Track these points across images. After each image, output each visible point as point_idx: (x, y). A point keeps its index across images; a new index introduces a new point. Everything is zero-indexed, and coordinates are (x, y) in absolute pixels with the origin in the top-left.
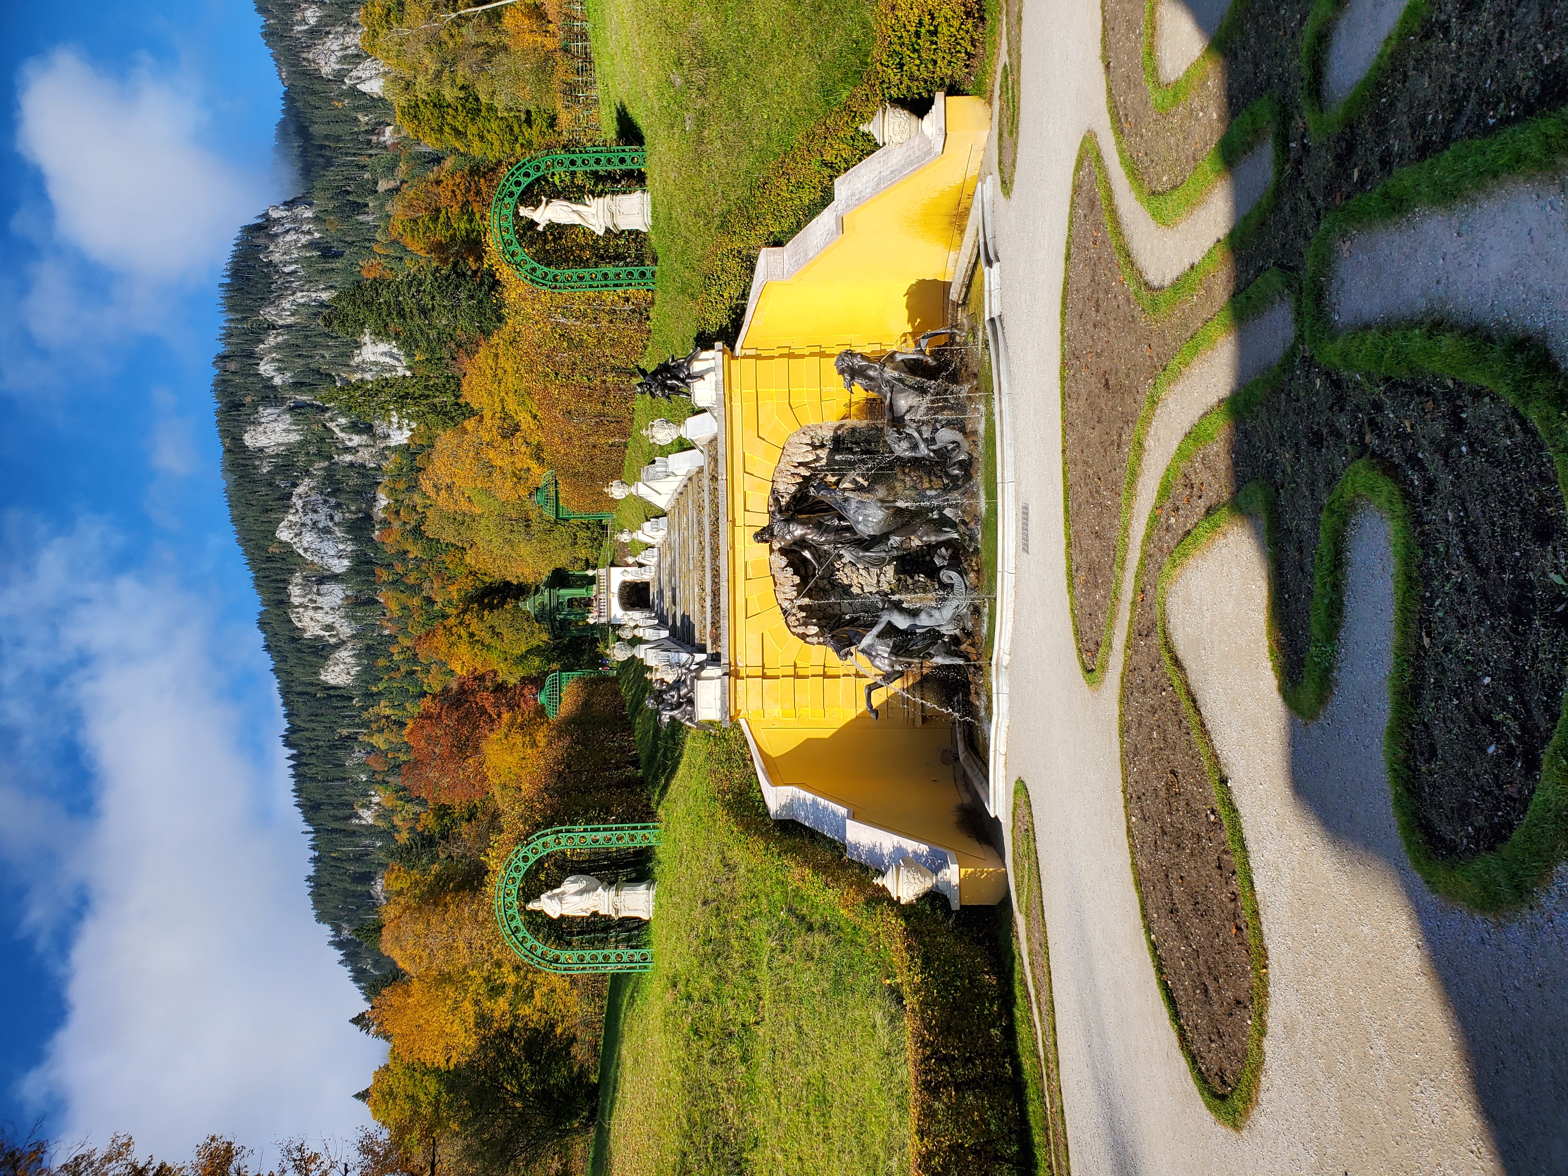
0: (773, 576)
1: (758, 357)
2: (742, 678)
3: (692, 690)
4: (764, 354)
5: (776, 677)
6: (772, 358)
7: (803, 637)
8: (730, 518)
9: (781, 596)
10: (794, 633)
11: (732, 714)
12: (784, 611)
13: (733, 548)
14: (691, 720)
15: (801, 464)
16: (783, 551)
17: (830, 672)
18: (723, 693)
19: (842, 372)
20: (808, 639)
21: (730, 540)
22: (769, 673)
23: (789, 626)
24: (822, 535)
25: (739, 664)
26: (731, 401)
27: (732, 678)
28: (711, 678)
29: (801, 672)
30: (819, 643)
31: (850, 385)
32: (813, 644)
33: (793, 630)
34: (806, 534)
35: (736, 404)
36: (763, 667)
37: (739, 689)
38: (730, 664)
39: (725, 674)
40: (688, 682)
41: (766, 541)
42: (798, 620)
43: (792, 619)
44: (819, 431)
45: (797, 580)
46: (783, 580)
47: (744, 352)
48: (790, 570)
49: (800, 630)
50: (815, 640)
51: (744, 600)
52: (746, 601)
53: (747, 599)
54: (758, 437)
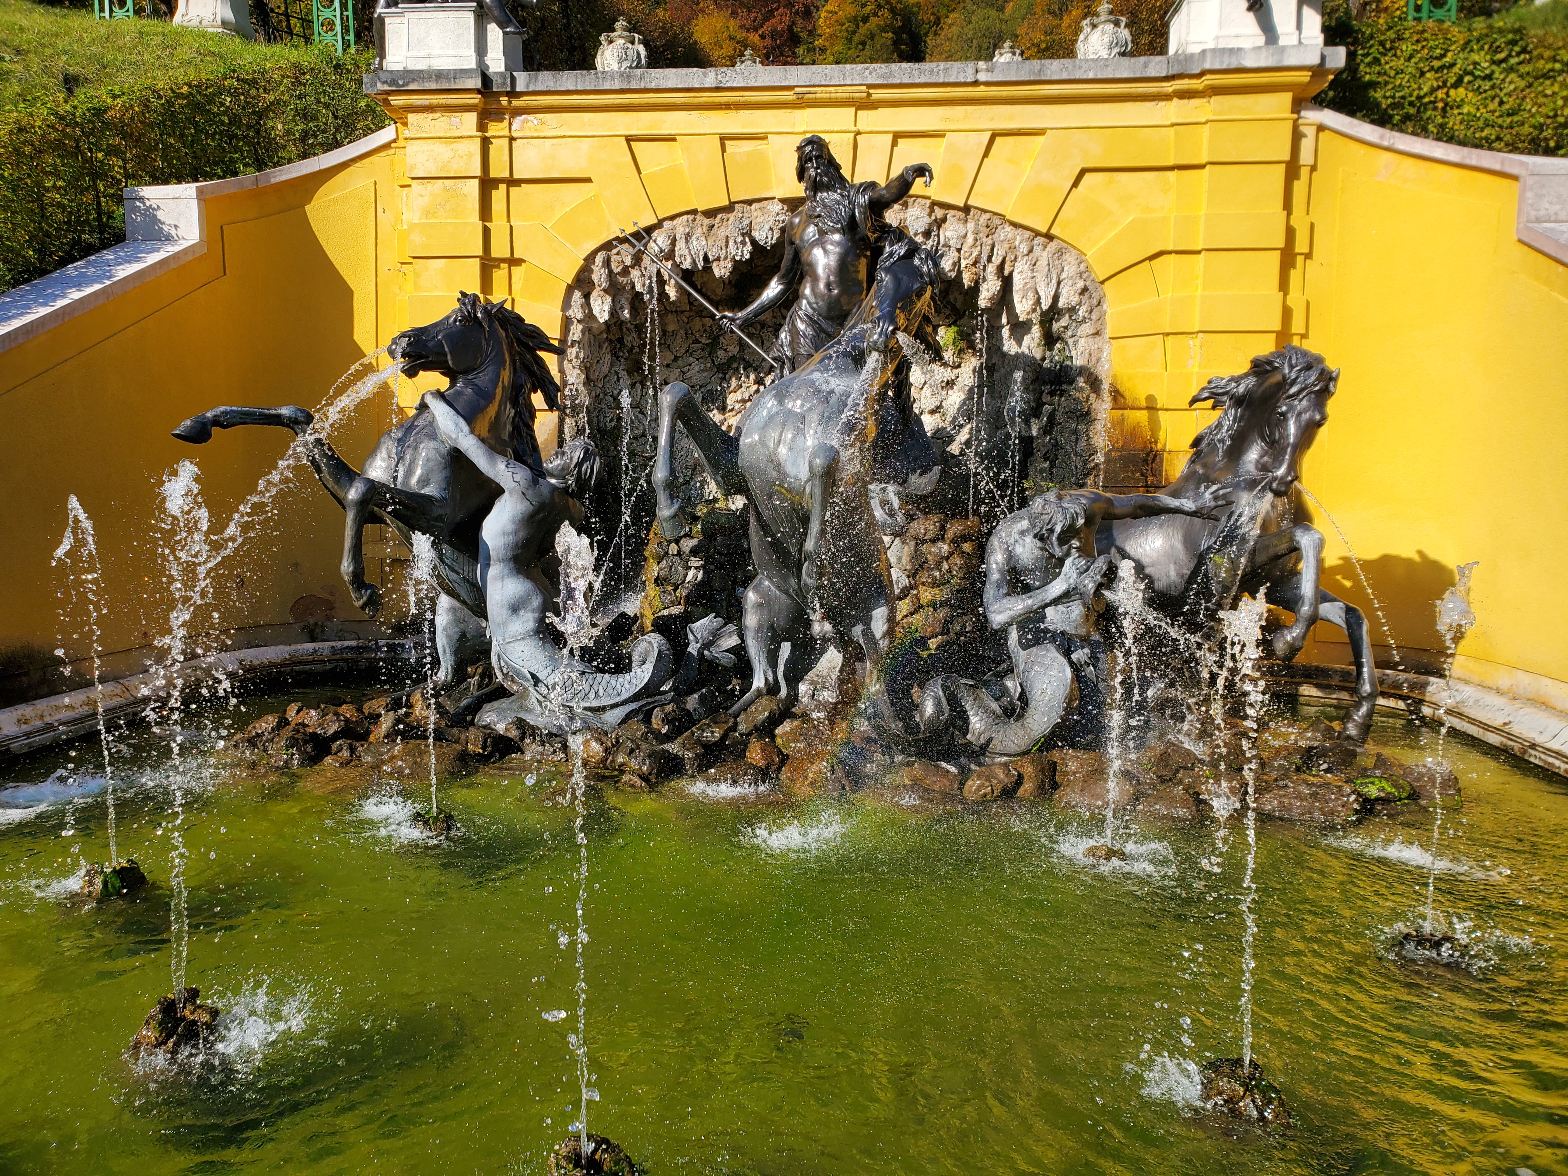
0: (729, 209)
1: (1292, 170)
2: (482, 127)
4: (1299, 187)
6: (1288, 205)
7: (583, 283)
8: (877, 94)
9: (680, 226)
10: (590, 258)
12: (643, 236)
13: (802, 103)
20: (577, 295)
21: (821, 94)
22: (498, 195)
23: (607, 246)
24: (811, 321)
25: (517, 122)
26: (1182, 95)
28: (481, 48)
30: (567, 322)
32: (566, 306)
33: (599, 258)
34: (815, 279)
35: (1172, 111)
36: (512, 182)
37: (455, 118)
38: (513, 94)
39: (486, 80)
41: (801, 174)
42: (625, 271)
43: (627, 254)
44: (1086, 329)
45: (722, 270)
46: (722, 233)
47: (1310, 132)
48: (743, 251)
49: (598, 277)
51: (673, 132)
52: (671, 139)
53: (674, 140)
54: (1084, 170)
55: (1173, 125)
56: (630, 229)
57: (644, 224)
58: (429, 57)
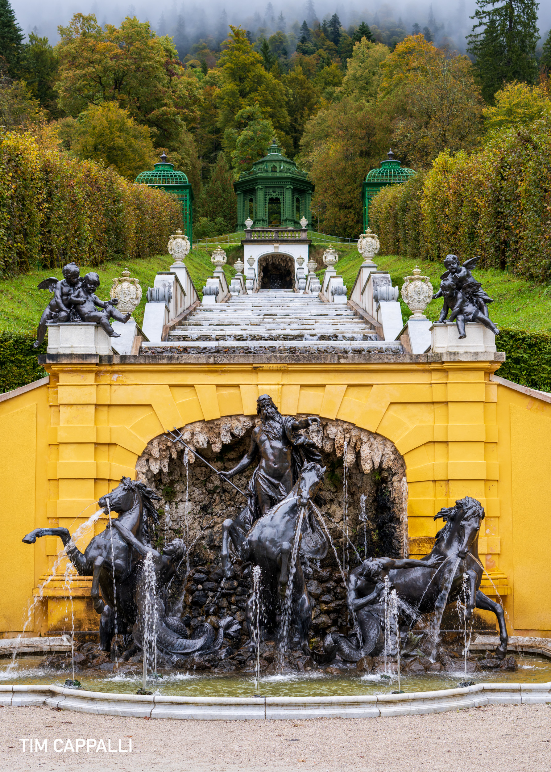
0: (220, 420)
3: (84, 319)
5: (97, 422)
7: (146, 455)
8: (292, 367)
9: (197, 428)
10: (151, 442)
11: (55, 368)
12: (177, 432)
13: (257, 371)
14: (50, 318)
15: (358, 455)
16: (249, 431)
17: (103, 486)
18: (78, 357)
19: (459, 505)
20: (143, 461)
21: (265, 367)
22: (103, 412)
25: (113, 377)
26: (435, 371)
27: (96, 368)
28: (98, 342)
29: (103, 451)
30: (138, 474)
31: (442, 515)
32: (137, 466)
33: (155, 443)
34: (266, 459)
36: (110, 406)
37: (85, 376)
38: (113, 365)
39: (101, 359)
40: (94, 315)
41: (259, 411)
43: (168, 441)
44: (397, 478)
45: (217, 448)
47: (494, 387)
48: (227, 439)
49: (154, 452)
50: (143, 469)
51: (193, 383)
52: (192, 386)
53: (194, 387)
54: (391, 403)
55: (431, 384)
56: (171, 429)
57: (178, 427)
58: (72, 347)
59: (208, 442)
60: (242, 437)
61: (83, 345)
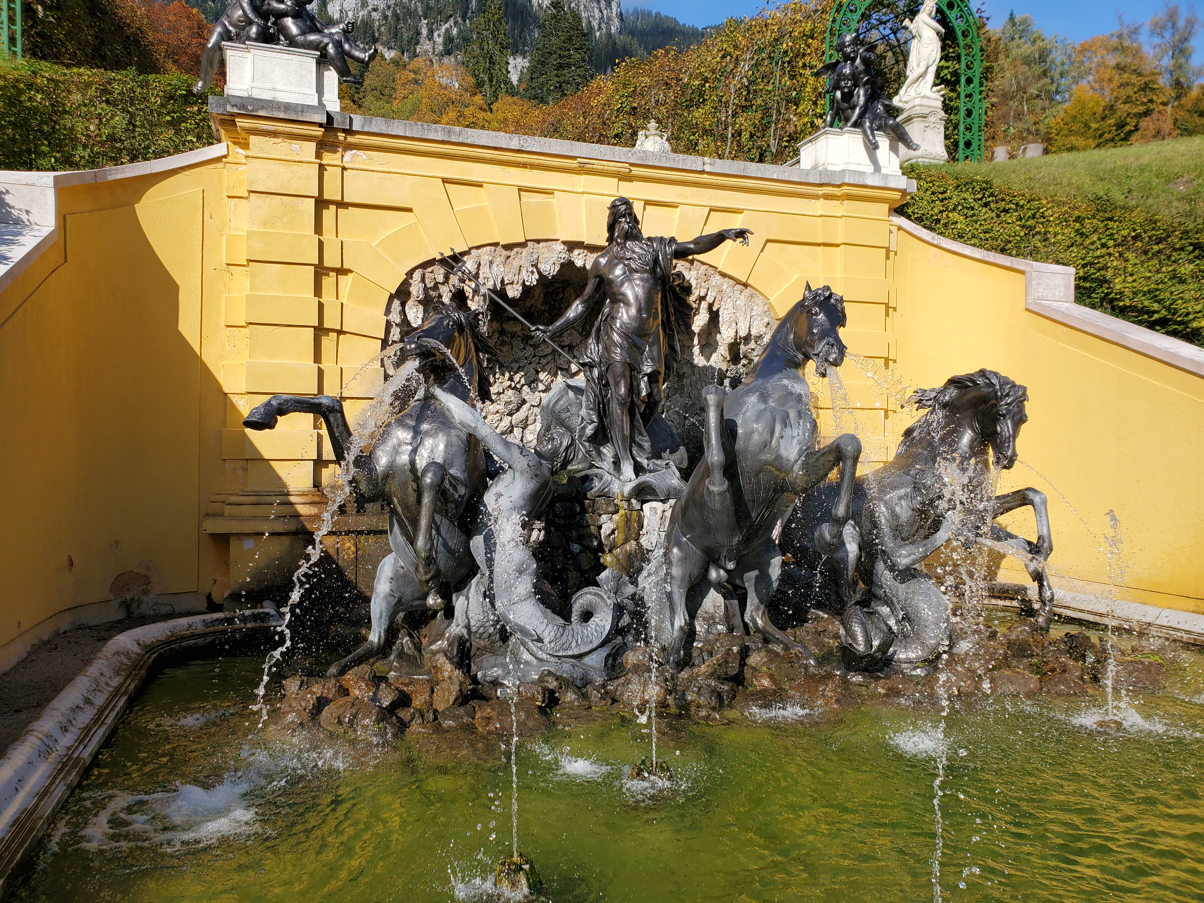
0: (523, 245)
2: (318, 156)
3: (292, 42)
4: (889, 265)
5: (318, 229)
6: (886, 276)
7: (403, 294)
8: (636, 171)
9: (485, 254)
10: (410, 274)
11: (241, 123)
12: (457, 259)
13: (582, 170)
14: (227, 36)
15: (714, 315)
17: (328, 342)
18: (288, 107)
20: (396, 303)
21: (597, 165)
22: (329, 214)
23: (425, 265)
24: (625, 335)
25: (348, 155)
26: (827, 197)
27: (319, 132)
28: (320, 90)
29: (328, 282)
30: (388, 326)
32: (388, 312)
33: (417, 275)
34: (627, 304)
35: (820, 207)
36: (341, 204)
37: (296, 145)
38: (349, 132)
39: (329, 117)
40: (312, 37)
41: (613, 224)
42: (436, 287)
43: (439, 273)
45: (514, 292)
46: (516, 263)
47: (895, 230)
48: (532, 280)
49: (416, 289)
50: (395, 317)
51: (482, 180)
52: (479, 185)
53: (481, 186)
54: (768, 241)
55: (821, 216)
56: (448, 253)
57: (458, 250)
58: (274, 90)
59: (502, 281)
60: (553, 276)
61: (294, 89)
